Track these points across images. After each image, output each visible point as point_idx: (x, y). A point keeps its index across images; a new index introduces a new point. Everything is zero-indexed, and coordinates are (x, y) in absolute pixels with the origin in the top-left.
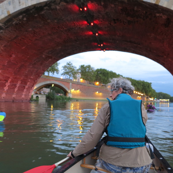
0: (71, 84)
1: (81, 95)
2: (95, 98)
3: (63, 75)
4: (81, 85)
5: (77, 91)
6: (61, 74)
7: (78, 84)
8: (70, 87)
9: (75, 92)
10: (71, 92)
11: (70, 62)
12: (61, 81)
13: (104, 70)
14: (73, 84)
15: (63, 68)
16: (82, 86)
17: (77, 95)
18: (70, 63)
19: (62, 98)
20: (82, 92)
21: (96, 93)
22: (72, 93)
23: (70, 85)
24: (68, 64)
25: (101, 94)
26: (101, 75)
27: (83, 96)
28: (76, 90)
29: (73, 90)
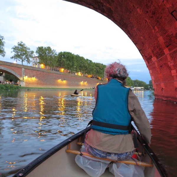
0: (23, 69)
1: (38, 83)
2: (57, 87)
3: (13, 59)
4: (38, 71)
5: (33, 78)
6: (11, 57)
7: (34, 70)
8: (22, 73)
9: (29, 79)
10: (23, 79)
11: (22, 42)
12: (9, 66)
13: (69, 53)
14: (26, 70)
15: (13, 50)
16: (40, 72)
17: (33, 83)
18: (22, 44)
19: (6, 87)
20: (39, 79)
21: (59, 80)
22: (25, 81)
23: (22, 71)
24: (20, 45)
25: (65, 82)
26: (64, 60)
27: (41, 84)
28: (30, 76)
29: (26, 78)
